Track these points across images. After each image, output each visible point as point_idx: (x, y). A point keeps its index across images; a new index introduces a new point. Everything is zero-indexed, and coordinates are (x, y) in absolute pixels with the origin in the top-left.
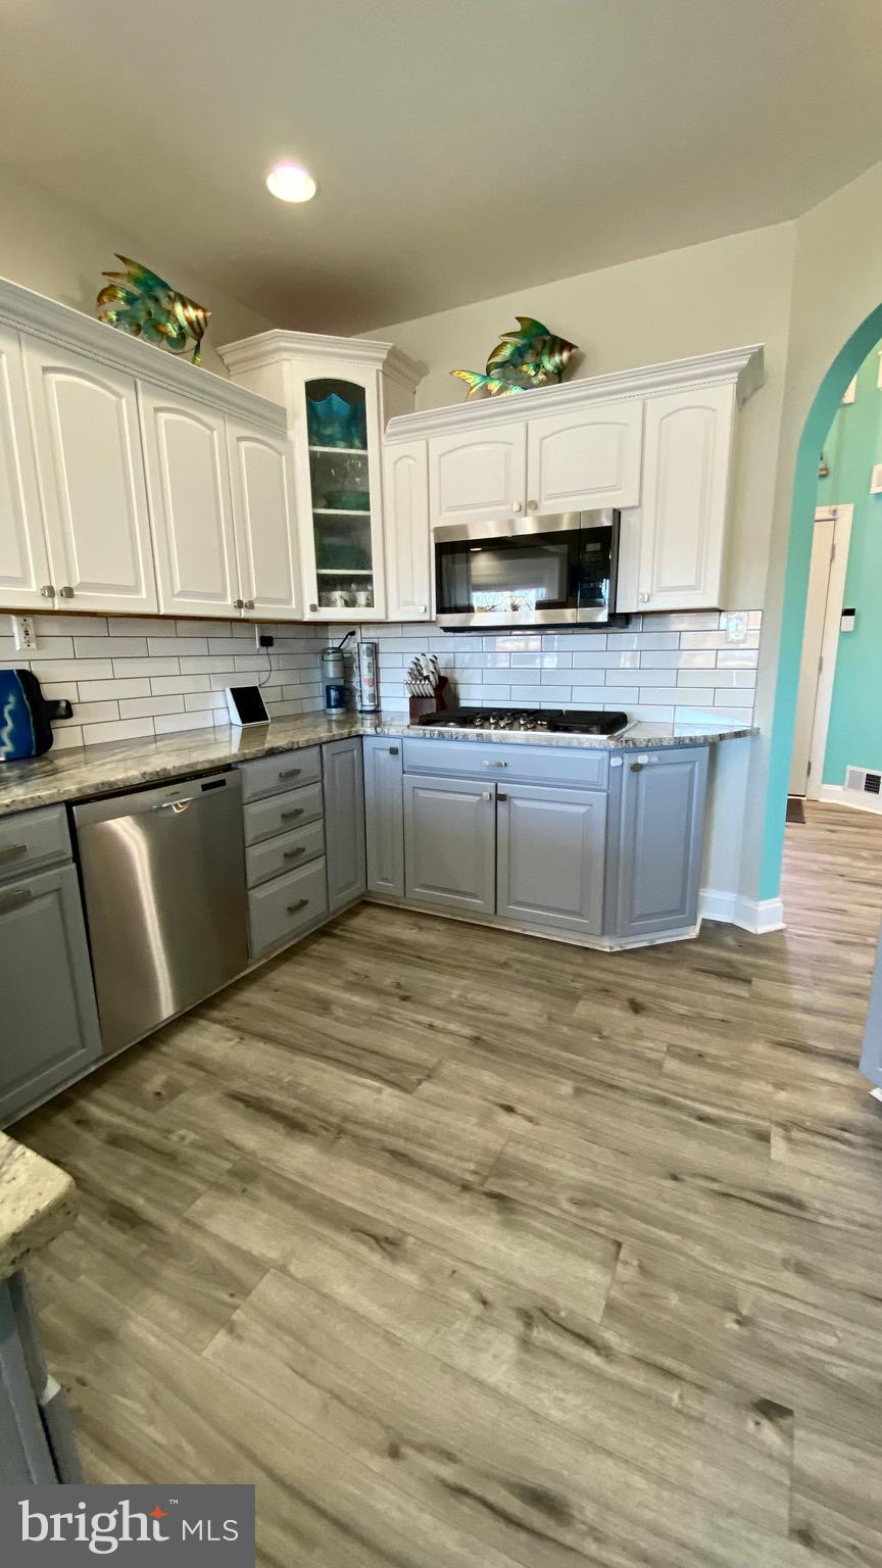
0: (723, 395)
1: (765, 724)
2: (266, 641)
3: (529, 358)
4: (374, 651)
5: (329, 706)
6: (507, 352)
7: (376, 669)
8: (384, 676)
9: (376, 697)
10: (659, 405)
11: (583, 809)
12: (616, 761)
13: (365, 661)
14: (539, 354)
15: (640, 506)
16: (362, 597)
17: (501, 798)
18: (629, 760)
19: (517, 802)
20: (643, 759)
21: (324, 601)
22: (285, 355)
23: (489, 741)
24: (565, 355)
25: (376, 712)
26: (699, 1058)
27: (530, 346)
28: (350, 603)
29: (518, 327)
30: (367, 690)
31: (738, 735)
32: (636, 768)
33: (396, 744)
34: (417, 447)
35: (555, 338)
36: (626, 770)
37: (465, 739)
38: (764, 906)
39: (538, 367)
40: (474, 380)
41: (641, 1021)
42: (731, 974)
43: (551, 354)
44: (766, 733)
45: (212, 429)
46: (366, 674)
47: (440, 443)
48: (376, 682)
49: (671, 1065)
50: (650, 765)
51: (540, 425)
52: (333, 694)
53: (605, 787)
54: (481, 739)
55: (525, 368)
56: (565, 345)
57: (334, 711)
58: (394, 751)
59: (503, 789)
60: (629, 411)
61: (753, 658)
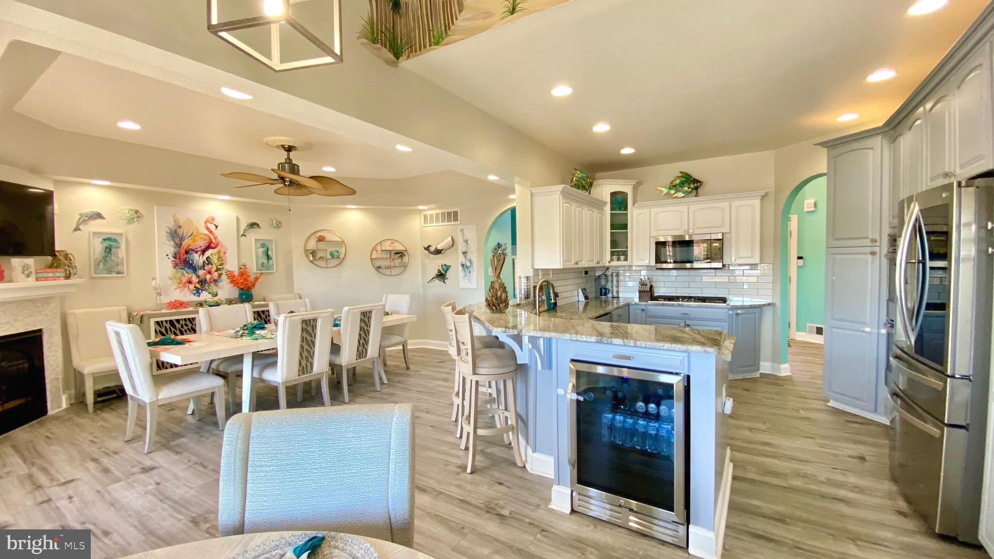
0: (757, 202)
1: (778, 301)
2: (586, 273)
3: (686, 185)
4: (618, 275)
5: (601, 295)
6: (678, 181)
7: (618, 281)
8: (621, 284)
9: (618, 292)
10: (735, 204)
11: (718, 328)
12: (730, 312)
13: (615, 279)
14: (689, 184)
15: (730, 232)
16: (622, 258)
18: (735, 312)
19: (693, 326)
20: (739, 312)
21: (612, 260)
22: (605, 185)
23: (682, 306)
24: (699, 184)
25: (618, 297)
26: (773, 399)
27: (686, 181)
28: (619, 260)
29: (680, 175)
30: (615, 289)
31: (769, 304)
32: (737, 314)
33: (644, 307)
34: (646, 211)
35: (694, 179)
36: (734, 315)
37: (673, 305)
38: (783, 366)
39: (689, 188)
40: (665, 190)
41: (749, 393)
42: (776, 384)
43: (694, 184)
44: (778, 304)
45: (594, 212)
46: (615, 283)
47: (654, 210)
48: (618, 286)
49: (764, 400)
50: (742, 314)
51: (693, 208)
52: (603, 290)
53: (727, 320)
54: (679, 305)
55: (685, 188)
56: (698, 181)
57: (603, 297)
58: (643, 310)
59: (688, 322)
60: (725, 205)
61: (771, 279)
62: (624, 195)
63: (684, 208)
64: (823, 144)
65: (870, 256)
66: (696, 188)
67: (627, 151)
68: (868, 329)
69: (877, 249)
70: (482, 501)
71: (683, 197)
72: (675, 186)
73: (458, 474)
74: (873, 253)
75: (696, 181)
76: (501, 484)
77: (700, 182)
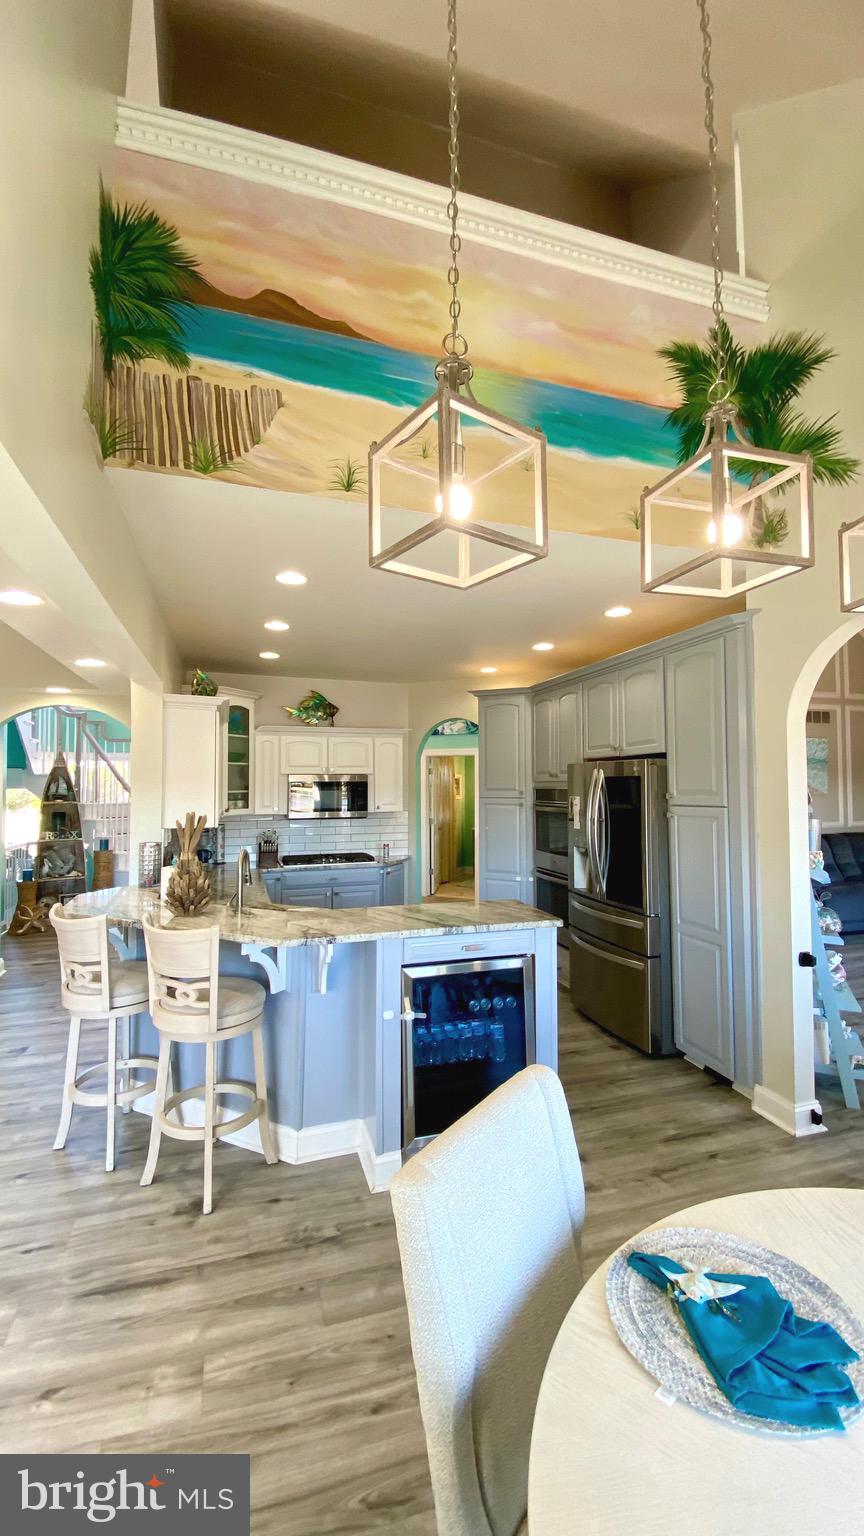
1: (414, 852)
3: (319, 709)
4: (223, 830)
6: (309, 703)
7: (224, 839)
10: (379, 740)
11: (369, 894)
12: (382, 872)
13: (221, 835)
14: (323, 709)
15: (372, 774)
16: (242, 802)
17: (336, 894)
18: (385, 871)
19: (342, 895)
20: (389, 870)
21: (229, 806)
23: (329, 869)
24: (334, 710)
25: (224, 863)
27: (319, 704)
28: (237, 807)
29: (312, 695)
31: (407, 858)
32: (388, 873)
33: (279, 875)
34: (274, 738)
35: (328, 703)
36: (385, 875)
37: (318, 869)
39: (323, 714)
40: (294, 712)
43: (328, 709)
44: (414, 855)
46: (220, 841)
47: (286, 739)
48: (223, 847)
50: (392, 872)
51: (331, 740)
52: (202, 854)
53: (383, 882)
54: (325, 868)
55: (318, 713)
56: (334, 707)
58: (278, 879)
59: (336, 890)
60: (368, 740)
61: (406, 829)
62: (245, 712)
63: (322, 740)
64: (476, 693)
65: (518, 808)
66: (332, 715)
67: (268, 656)
68: (518, 879)
69: (523, 801)
70: (280, 1239)
71: (316, 725)
72: (306, 709)
73: (191, 1224)
74: (521, 805)
75: (331, 706)
76: (276, 1201)
77: (337, 709)
